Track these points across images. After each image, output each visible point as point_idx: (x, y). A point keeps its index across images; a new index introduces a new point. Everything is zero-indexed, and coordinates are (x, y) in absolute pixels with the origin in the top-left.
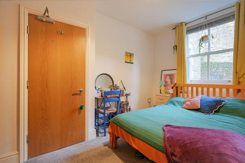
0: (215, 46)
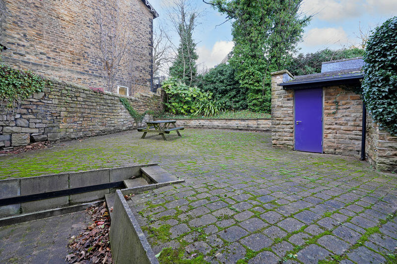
0: (32, 46)
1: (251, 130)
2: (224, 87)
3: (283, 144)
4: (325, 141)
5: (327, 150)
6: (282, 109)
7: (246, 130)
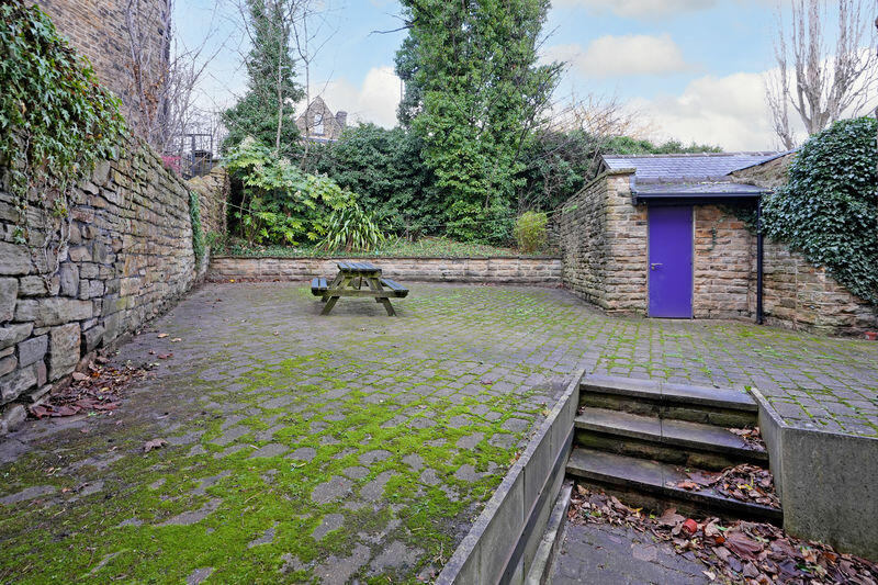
1: (475, 282)
2: (387, 182)
3: (628, 308)
4: (696, 297)
5: (698, 312)
6: (628, 240)
7: (465, 282)
